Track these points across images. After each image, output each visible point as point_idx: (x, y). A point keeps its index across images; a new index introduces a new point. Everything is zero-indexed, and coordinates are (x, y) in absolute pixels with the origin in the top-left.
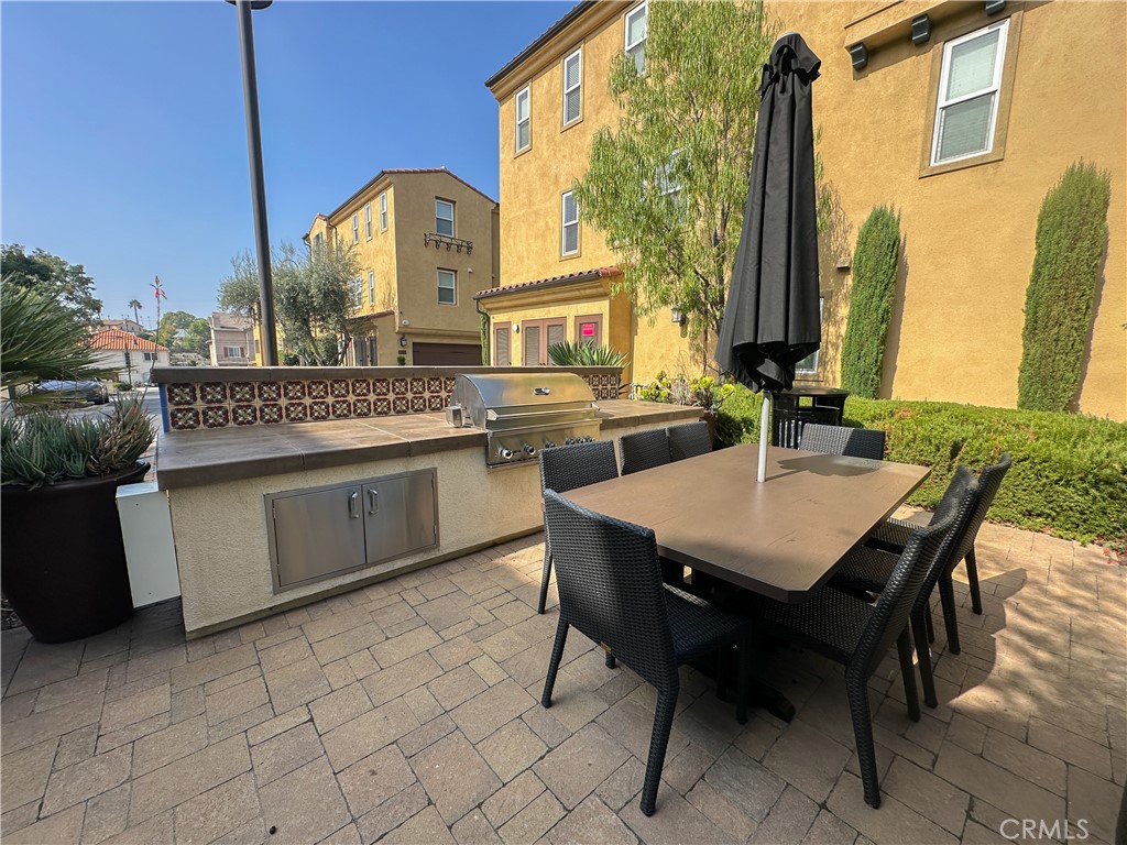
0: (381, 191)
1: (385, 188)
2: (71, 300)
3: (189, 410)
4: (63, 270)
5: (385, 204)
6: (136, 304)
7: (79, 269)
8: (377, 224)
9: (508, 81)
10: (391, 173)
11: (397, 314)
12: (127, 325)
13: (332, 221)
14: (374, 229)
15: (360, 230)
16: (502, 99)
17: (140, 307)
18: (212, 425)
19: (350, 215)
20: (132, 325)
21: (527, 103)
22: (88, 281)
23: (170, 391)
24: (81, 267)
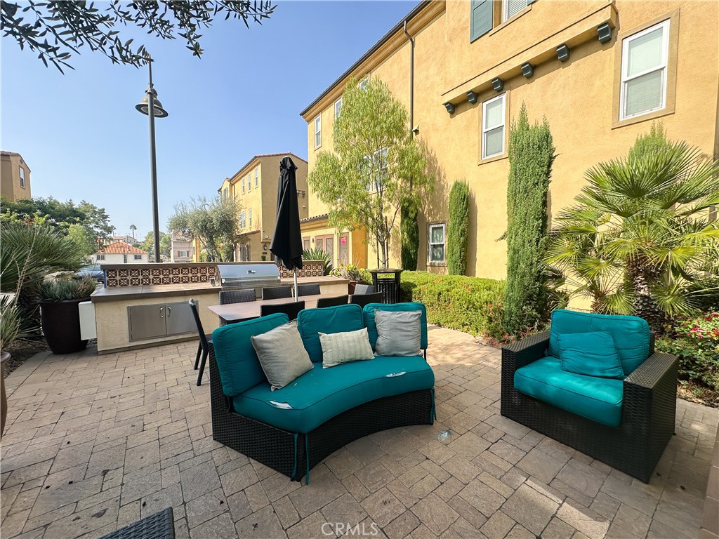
0: (255, 166)
1: (257, 165)
2: (97, 227)
3: (114, 280)
4: (95, 211)
5: (257, 172)
6: (134, 227)
7: (103, 211)
8: (253, 184)
9: (311, 113)
10: (260, 157)
11: (262, 232)
12: (128, 239)
13: (232, 182)
14: (252, 186)
15: (245, 186)
16: (309, 121)
17: (135, 229)
18: (122, 286)
19: (241, 178)
20: (130, 239)
21: (319, 123)
22: (107, 216)
23: (108, 273)
24: (104, 209)
